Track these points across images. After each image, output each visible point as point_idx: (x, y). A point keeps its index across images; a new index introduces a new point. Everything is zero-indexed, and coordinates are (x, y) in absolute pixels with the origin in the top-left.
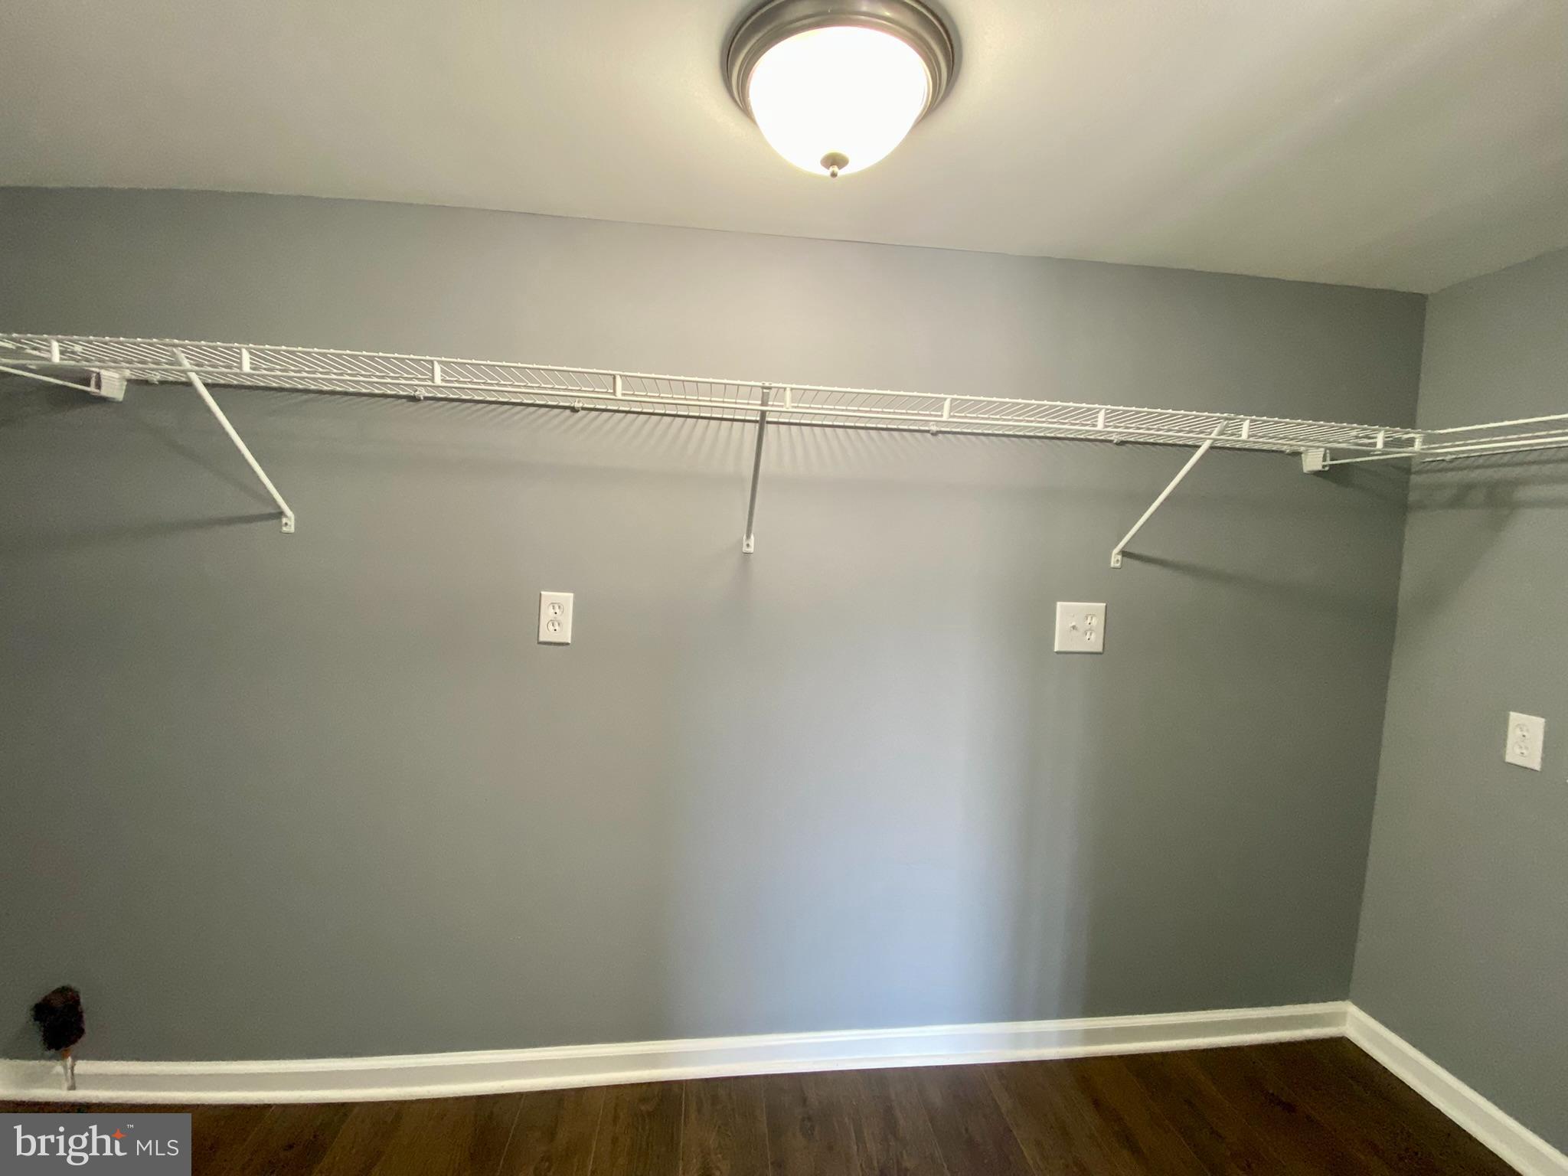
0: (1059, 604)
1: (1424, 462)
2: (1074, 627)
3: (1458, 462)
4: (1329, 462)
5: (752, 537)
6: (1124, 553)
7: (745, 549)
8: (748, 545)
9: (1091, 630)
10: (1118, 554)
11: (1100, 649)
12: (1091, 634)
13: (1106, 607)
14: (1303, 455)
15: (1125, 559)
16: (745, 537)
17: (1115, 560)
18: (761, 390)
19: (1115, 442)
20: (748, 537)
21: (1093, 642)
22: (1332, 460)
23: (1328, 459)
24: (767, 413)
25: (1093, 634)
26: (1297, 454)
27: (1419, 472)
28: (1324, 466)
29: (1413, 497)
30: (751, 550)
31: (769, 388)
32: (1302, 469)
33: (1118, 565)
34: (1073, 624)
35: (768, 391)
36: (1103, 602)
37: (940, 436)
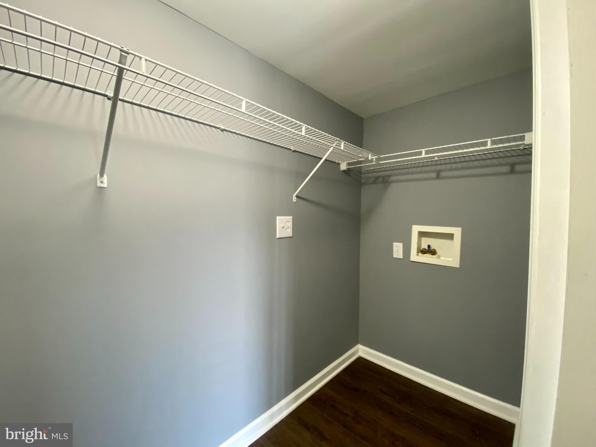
0: (277, 217)
1: (365, 170)
2: (283, 227)
3: (381, 169)
4: (347, 167)
5: (105, 176)
6: (297, 196)
7: (99, 184)
8: (102, 182)
9: (288, 228)
10: (295, 196)
11: (291, 236)
12: (288, 229)
13: (293, 218)
14: (340, 165)
15: (298, 199)
16: (98, 176)
17: (294, 199)
18: (119, 52)
19: (292, 150)
20: (102, 175)
21: (289, 233)
22: (348, 166)
23: (347, 166)
24: (125, 71)
25: (289, 230)
26: (339, 164)
27: (364, 173)
28: (346, 168)
29: (363, 181)
30: (105, 185)
31: (128, 53)
32: (340, 169)
33: (295, 201)
34: (283, 225)
35: (126, 55)
36: (291, 216)
37: (225, 132)
